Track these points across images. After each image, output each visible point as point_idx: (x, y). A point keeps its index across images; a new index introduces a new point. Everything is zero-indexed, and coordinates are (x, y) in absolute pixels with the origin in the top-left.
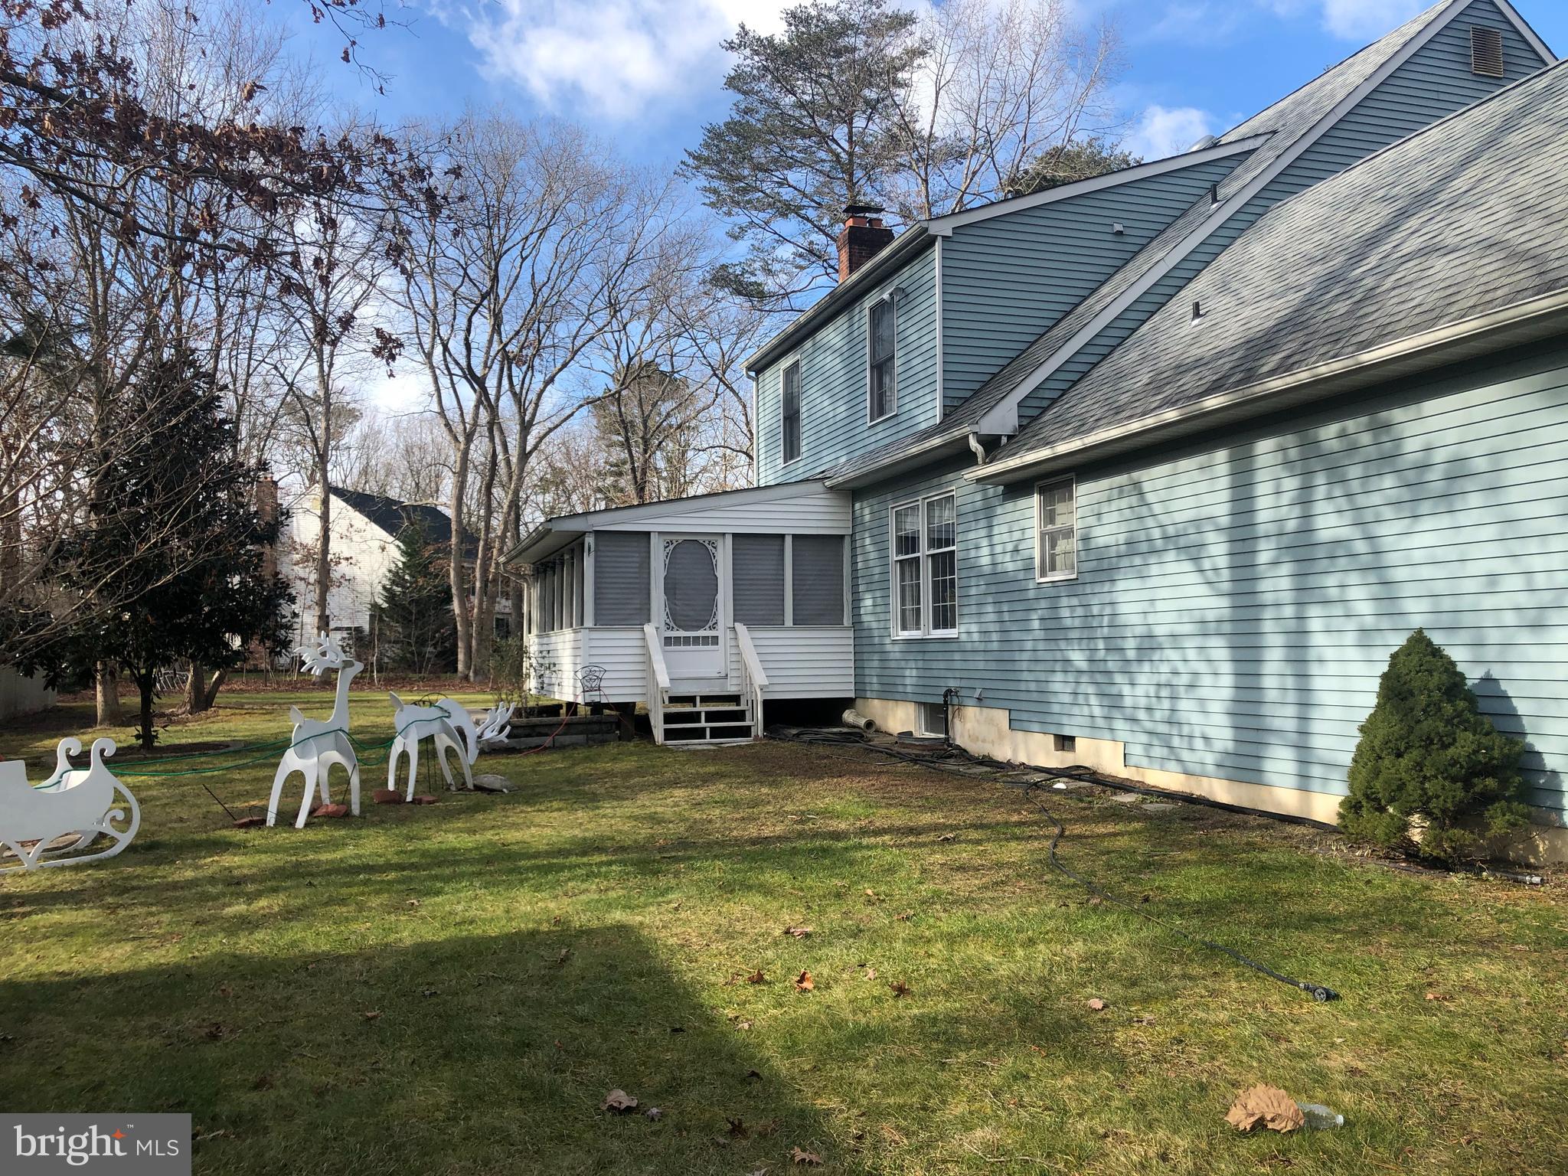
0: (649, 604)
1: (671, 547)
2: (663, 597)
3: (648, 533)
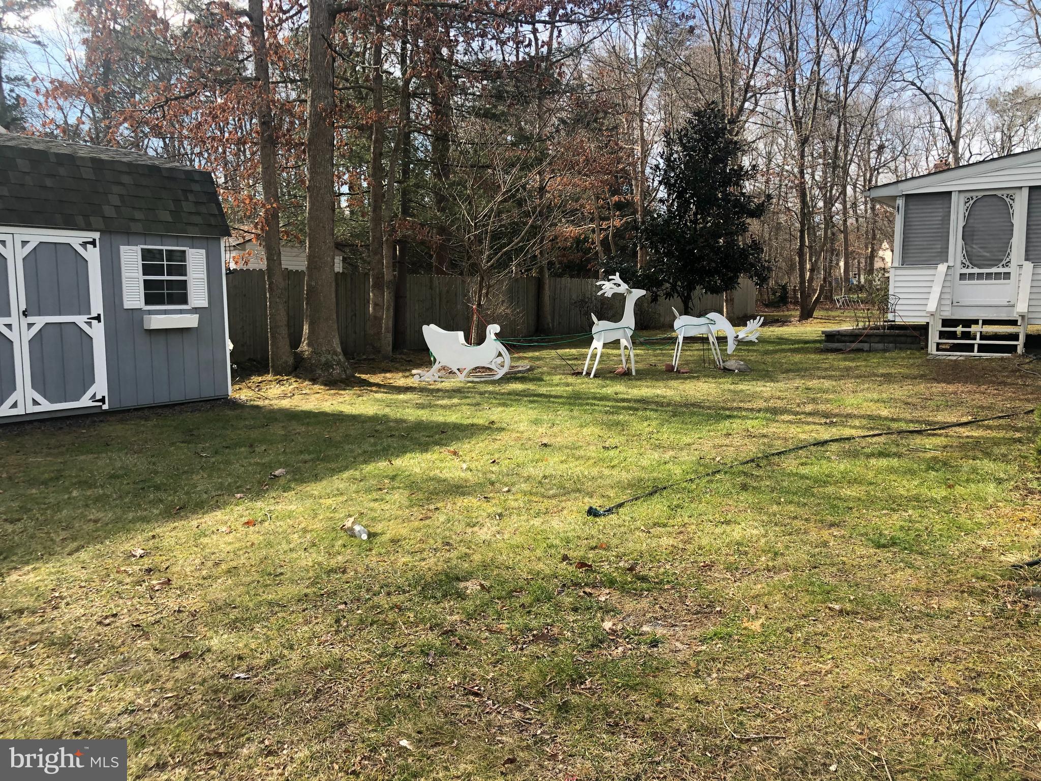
0: (948, 248)
1: (971, 202)
2: (960, 242)
3: (950, 193)
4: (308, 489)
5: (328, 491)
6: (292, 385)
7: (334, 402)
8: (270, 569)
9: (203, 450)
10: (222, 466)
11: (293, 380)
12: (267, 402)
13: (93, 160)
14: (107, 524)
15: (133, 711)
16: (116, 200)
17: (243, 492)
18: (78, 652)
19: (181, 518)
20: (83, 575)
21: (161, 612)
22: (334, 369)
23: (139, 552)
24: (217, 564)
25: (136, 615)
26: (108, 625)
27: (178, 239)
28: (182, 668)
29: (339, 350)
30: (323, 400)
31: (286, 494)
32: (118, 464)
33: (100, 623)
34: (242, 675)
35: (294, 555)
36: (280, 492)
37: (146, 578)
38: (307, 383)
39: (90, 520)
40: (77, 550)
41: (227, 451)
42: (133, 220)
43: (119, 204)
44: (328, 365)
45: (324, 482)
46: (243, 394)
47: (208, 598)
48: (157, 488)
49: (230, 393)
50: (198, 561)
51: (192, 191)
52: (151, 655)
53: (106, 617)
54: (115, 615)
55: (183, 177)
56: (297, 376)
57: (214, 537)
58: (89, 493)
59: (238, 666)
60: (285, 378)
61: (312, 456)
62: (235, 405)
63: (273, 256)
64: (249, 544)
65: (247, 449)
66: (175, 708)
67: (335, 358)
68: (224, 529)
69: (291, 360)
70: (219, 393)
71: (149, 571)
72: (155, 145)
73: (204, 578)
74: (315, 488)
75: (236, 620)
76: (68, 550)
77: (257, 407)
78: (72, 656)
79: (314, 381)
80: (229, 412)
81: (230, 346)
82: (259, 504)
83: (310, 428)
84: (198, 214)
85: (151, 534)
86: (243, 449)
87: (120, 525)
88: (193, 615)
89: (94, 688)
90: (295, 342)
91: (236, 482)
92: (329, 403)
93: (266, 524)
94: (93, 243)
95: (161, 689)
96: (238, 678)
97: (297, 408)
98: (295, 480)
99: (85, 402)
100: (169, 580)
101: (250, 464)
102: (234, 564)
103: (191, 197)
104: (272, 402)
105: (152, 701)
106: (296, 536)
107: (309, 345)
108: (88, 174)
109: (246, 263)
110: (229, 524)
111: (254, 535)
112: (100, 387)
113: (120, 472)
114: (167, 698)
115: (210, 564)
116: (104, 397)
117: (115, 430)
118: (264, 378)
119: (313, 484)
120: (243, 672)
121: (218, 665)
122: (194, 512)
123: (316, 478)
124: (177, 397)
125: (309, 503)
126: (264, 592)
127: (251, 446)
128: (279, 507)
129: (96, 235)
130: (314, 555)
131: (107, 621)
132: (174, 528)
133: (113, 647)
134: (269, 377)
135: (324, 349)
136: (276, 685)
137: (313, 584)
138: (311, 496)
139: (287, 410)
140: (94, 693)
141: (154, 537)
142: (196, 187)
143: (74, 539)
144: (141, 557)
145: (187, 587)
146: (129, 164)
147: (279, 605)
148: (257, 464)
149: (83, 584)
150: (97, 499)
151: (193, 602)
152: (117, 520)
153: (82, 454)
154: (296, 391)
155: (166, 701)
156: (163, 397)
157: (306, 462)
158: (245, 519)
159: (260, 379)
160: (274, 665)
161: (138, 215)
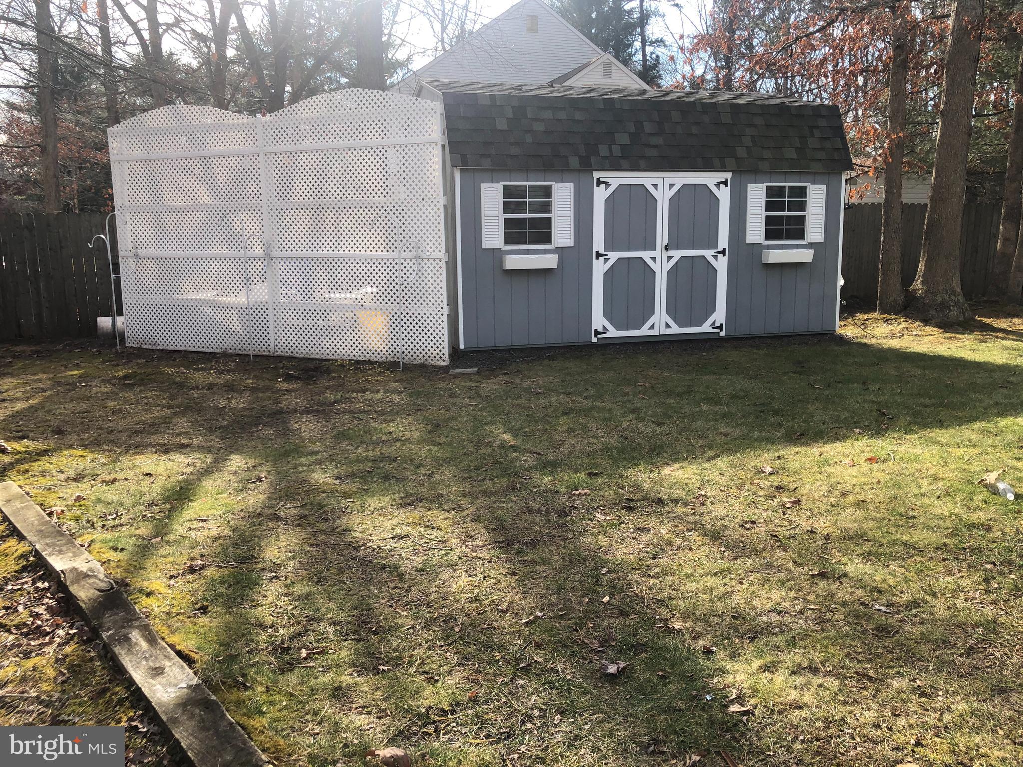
4: (933, 435)
5: (958, 440)
6: (900, 325)
7: (951, 346)
8: (902, 510)
9: (815, 381)
10: (836, 400)
11: (902, 319)
12: (874, 341)
13: (732, 104)
14: (736, 439)
15: (781, 612)
16: (747, 141)
17: (860, 428)
18: (727, 547)
19: (803, 444)
20: (723, 481)
21: (794, 529)
22: (950, 310)
23: (768, 470)
24: (844, 495)
25: (771, 526)
26: (748, 529)
27: (801, 176)
28: (821, 586)
29: (958, 290)
30: (937, 343)
31: (908, 437)
32: (739, 387)
33: (742, 526)
34: (883, 609)
35: (927, 501)
36: (902, 434)
37: (777, 494)
38: (917, 323)
39: (721, 433)
40: (713, 458)
41: (840, 385)
42: (762, 159)
43: (750, 144)
44: (944, 306)
45: (952, 431)
46: (849, 330)
47: (839, 525)
48: (776, 413)
49: (837, 329)
50: (825, 488)
51: (818, 127)
52: (790, 565)
53: (747, 522)
54: (753, 522)
55: (811, 113)
56: (906, 316)
57: (837, 467)
58: (717, 409)
59: (878, 599)
60: (894, 317)
61: (933, 401)
62: (842, 340)
63: (893, 189)
64: (874, 481)
65: (860, 386)
66: (819, 620)
67: (953, 297)
68: (847, 461)
69: (901, 299)
70: (826, 328)
71: (779, 488)
72: (767, 86)
73: (833, 506)
74: (942, 435)
75: (870, 553)
76: (706, 456)
77: (865, 344)
78: (723, 549)
79: (926, 322)
80: (836, 348)
81: (841, 282)
82: (880, 443)
83: (927, 372)
84: (822, 149)
85: (776, 455)
86: (855, 385)
87: (747, 442)
88: (827, 538)
89: (744, 581)
90: (908, 278)
91: (853, 418)
92: (945, 347)
93: (890, 463)
94: (725, 183)
95: (804, 599)
96: (879, 610)
97: (908, 350)
98: (916, 424)
99: (706, 328)
100: (799, 501)
101: (865, 402)
102: (862, 497)
103: (817, 133)
104: (879, 341)
105: (798, 608)
106: (925, 481)
107: (922, 283)
108: (726, 119)
109: (861, 197)
110: (851, 457)
111: (878, 473)
112: (719, 315)
113: (742, 394)
114: (811, 609)
115: (837, 493)
116: (722, 324)
117: (732, 355)
118: (870, 316)
119: (938, 431)
120: (883, 605)
121: (857, 592)
122: (815, 440)
123: (941, 425)
124: (786, 328)
125: (935, 449)
126: (897, 532)
127: (864, 383)
128: (902, 449)
129: (728, 175)
130: (950, 505)
131: (748, 526)
132: (797, 453)
133: (756, 550)
134: (875, 315)
135: (940, 288)
136: (922, 629)
137: (953, 535)
138: (938, 443)
139: (897, 350)
140: (744, 586)
141: (779, 458)
142: (822, 123)
143: (711, 448)
144: (770, 474)
145: (816, 510)
146: (762, 106)
147: (914, 548)
148: (873, 402)
149: (722, 488)
150: (724, 416)
151: (824, 525)
152: (744, 437)
153: (706, 374)
154: (905, 332)
155: (810, 612)
156: (773, 328)
157: (926, 407)
158: (868, 456)
159: (866, 316)
160: (916, 608)
161: (767, 154)
